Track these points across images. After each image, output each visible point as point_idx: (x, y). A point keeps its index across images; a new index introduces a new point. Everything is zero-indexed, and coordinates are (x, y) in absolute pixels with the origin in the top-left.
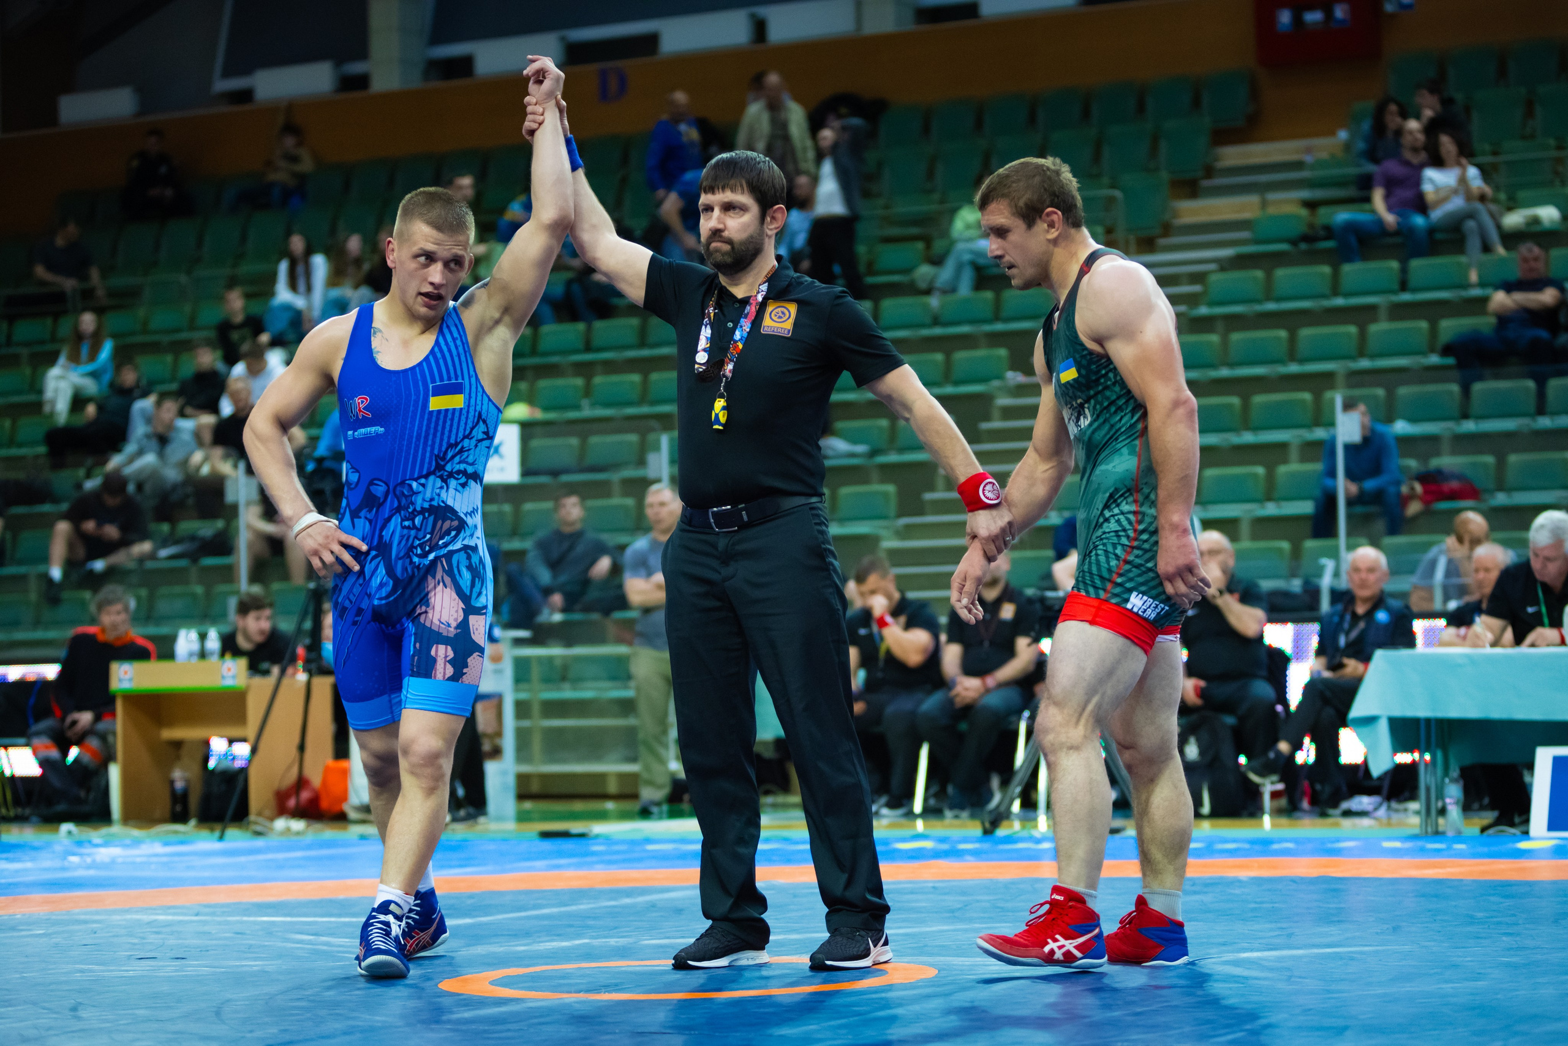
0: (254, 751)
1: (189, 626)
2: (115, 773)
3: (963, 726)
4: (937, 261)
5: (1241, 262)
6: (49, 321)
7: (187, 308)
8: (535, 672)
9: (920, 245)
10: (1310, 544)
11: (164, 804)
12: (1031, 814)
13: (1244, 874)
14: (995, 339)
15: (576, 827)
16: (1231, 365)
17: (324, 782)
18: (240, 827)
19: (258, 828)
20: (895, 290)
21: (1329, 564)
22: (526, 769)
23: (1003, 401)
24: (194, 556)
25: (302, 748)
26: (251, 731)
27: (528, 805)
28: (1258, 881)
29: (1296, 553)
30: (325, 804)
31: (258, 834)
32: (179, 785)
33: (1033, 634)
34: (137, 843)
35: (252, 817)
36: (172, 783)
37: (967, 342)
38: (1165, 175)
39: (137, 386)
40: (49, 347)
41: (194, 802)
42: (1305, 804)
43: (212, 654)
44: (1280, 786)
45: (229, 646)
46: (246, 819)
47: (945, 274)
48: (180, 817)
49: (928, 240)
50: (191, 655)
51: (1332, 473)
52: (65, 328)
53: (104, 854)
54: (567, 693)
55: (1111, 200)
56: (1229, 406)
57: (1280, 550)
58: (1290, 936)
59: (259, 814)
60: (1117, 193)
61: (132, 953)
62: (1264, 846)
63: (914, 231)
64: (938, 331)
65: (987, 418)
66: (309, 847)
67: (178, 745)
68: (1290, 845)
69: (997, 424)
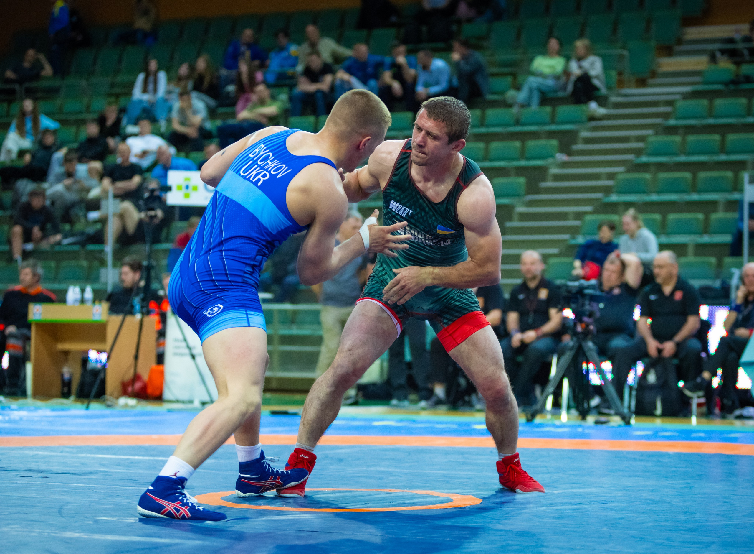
0: (108, 358)
1: (74, 284)
2: (29, 368)
3: (520, 359)
4: (518, 88)
5: (695, 95)
6: (5, 105)
7: (86, 100)
8: (276, 318)
9: (509, 79)
10: (728, 260)
11: (57, 387)
12: (557, 411)
13: (672, 451)
14: (551, 135)
15: (291, 409)
16: (688, 154)
17: (150, 378)
18: (99, 402)
19: (109, 403)
20: (494, 104)
21: (736, 273)
22: (269, 374)
23: (554, 171)
24: (83, 244)
25: (136, 357)
26: (108, 346)
27: (269, 395)
28: (679, 456)
29: (720, 265)
30: (150, 390)
31: (109, 406)
32: (66, 376)
33: (560, 306)
34: (37, 408)
35: (107, 396)
36: (62, 375)
37: (535, 135)
38: (653, 43)
39: (54, 144)
40: (5, 120)
41: (75, 386)
42: (717, 411)
43: (88, 301)
44: (703, 400)
45: (98, 296)
46: (103, 396)
47: (522, 96)
48: (66, 395)
49: (514, 75)
50: (76, 301)
51: (741, 219)
52: (15, 109)
53: (16, 415)
54: (295, 331)
55: (621, 56)
56: (685, 179)
57: (710, 263)
58: (691, 488)
59: (111, 395)
60: (625, 53)
61: (18, 473)
62: (687, 435)
63: (507, 70)
64: (518, 129)
65: (544, 180)
66: (136, 415)
67: (66, 353)
68: (702, 435)
69: (550, 184)
